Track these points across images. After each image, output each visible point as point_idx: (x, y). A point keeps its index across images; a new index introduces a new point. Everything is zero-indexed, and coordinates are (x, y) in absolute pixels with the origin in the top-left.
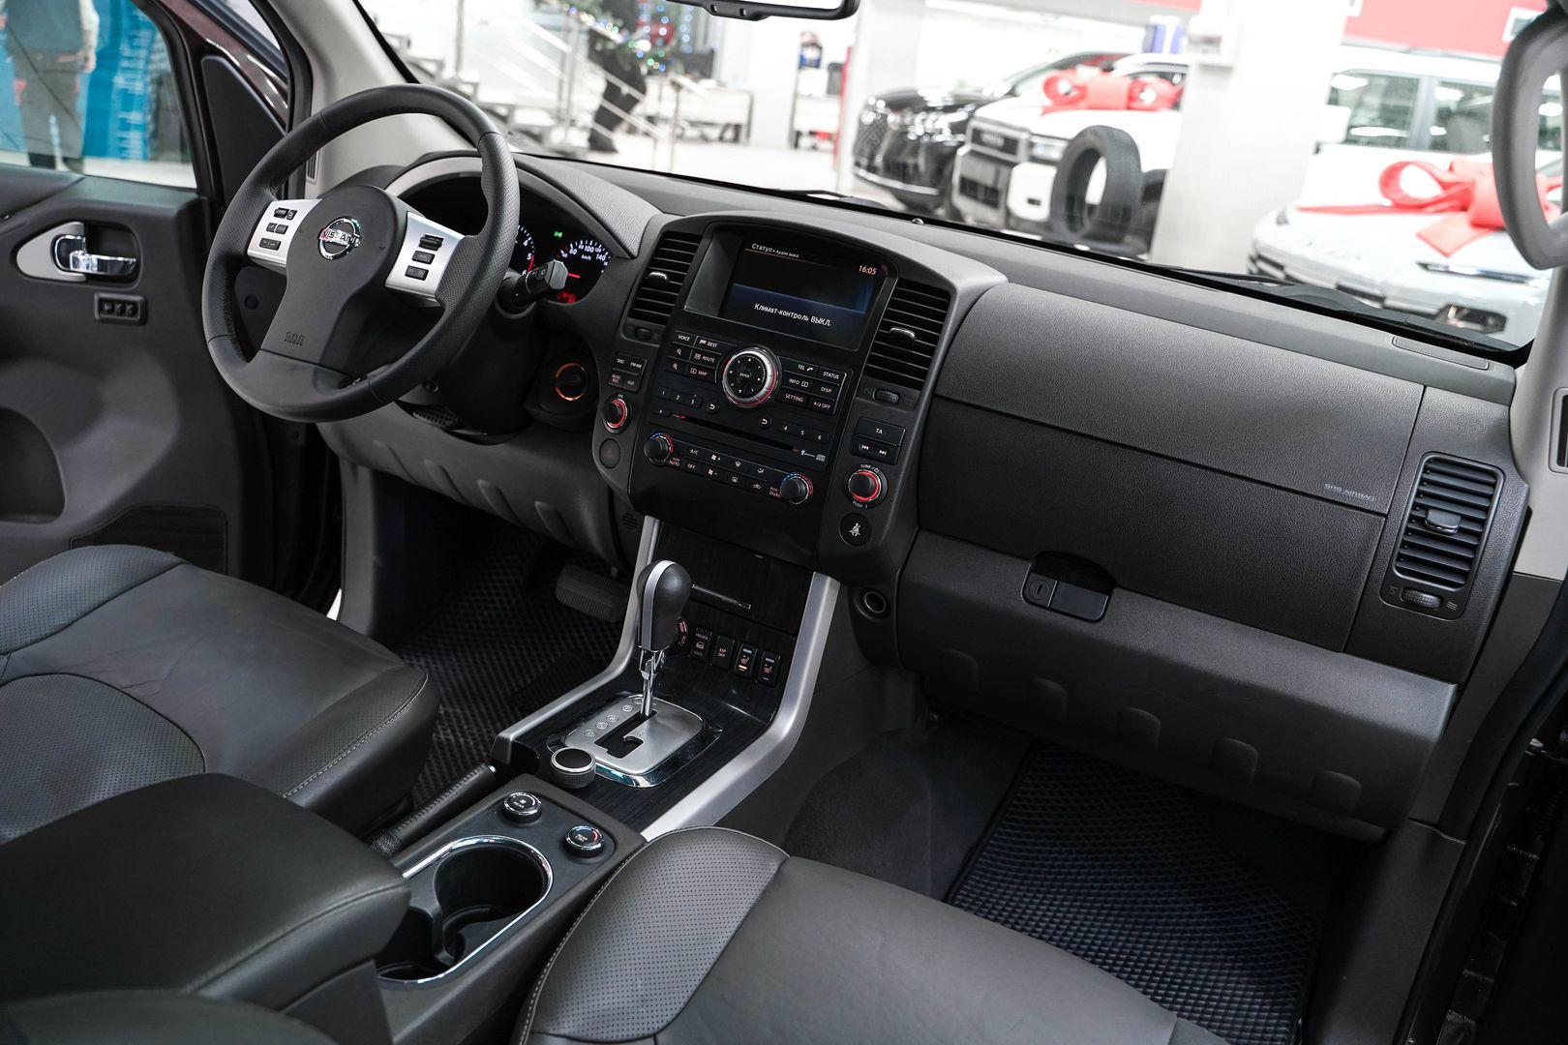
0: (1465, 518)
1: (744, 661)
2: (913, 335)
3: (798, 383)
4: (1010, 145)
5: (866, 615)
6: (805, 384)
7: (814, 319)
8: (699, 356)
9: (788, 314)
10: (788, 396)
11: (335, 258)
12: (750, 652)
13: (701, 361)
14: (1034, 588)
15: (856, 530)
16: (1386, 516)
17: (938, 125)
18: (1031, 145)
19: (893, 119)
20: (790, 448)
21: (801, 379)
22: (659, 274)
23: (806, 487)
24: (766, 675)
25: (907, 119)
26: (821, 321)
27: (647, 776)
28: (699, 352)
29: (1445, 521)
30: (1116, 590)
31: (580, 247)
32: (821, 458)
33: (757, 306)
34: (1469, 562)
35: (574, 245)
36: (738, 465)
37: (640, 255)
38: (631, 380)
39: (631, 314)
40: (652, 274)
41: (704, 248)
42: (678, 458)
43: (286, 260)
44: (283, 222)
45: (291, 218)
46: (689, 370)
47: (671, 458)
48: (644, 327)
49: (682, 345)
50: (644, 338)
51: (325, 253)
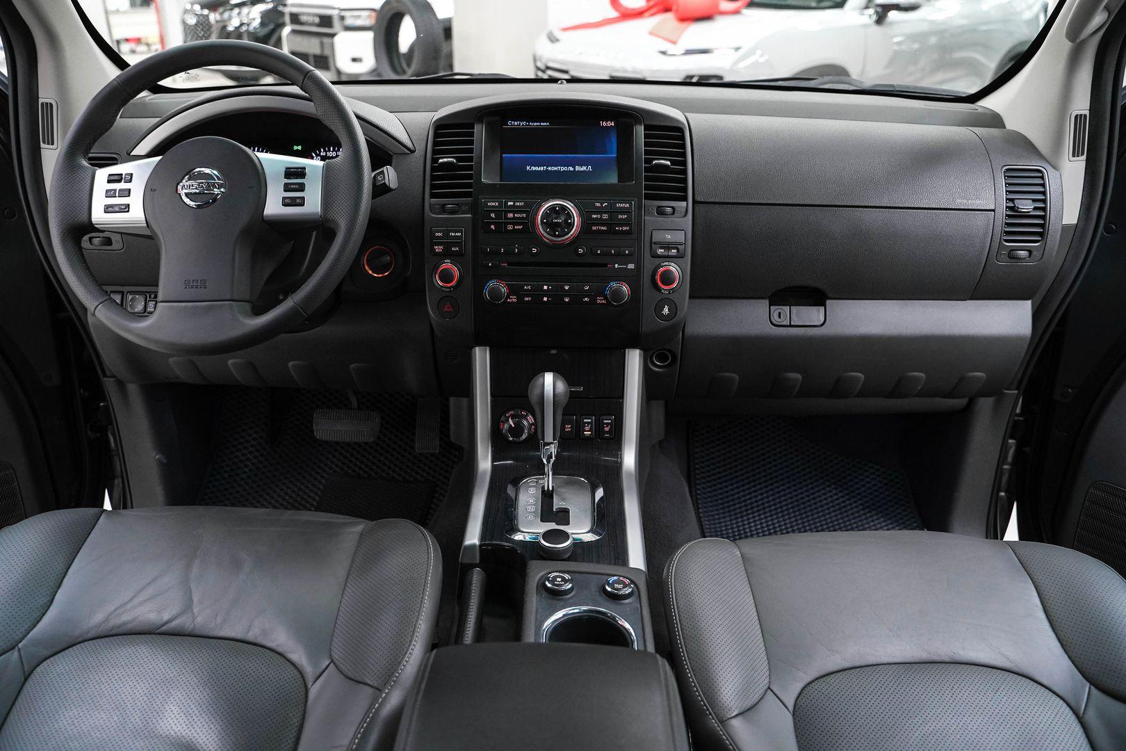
0: (1034, 200)
1: (587, 428)
2: (669, 163)
3: (599, 216)
4: (326, 21)
5: (657, 369)
6: (605, 216)
7: (577, 168)
8: (512, 215)
9: (555, 169)
10: (594, 228)
11: (199, 206)
12: (590, 421)
13: (514, 218)
14: (775, 316)
15: (666, 310)
16: (994, 210)
17: (251, 16)
18: (342, 18)
19: (213, 17)
20: (605, 265)
21: (601, 213)
22: (445, 160)
23: (625, 289)
24: (607, 432)
25: (226, 15)
26: (584, 168)
27: (591, 531)
28: (510, 212)
29: (1026, 206)
30: (828, 302)
31: (322, 154)
32: (631, 266)
33: (528, 168)
34: (1042, 226)
35: (316, 153)
36: (567, 288)
37: (417, 149)
38: (455, 247)
39: (433, 196)
40: (441, 161)
41: (480, 132)
42: (514, 295)
43: (144, 219)
44: (123, 185)
45: (130, 181)
46: (506, 227)
47: (508, 297)
48: (450, 203)
49: (493, 210)
50: (453, 212)
51: (192, 204)
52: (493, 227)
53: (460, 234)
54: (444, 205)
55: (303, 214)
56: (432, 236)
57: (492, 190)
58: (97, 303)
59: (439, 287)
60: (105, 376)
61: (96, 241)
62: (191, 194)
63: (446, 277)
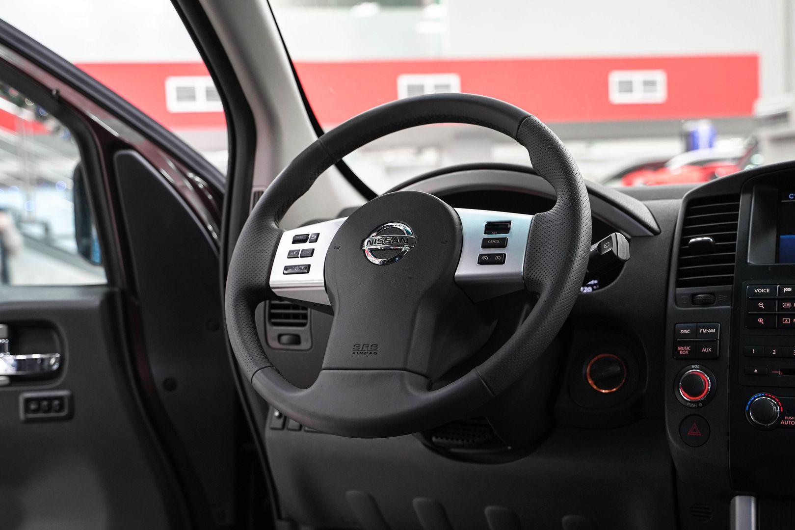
8: (789, 304)
11: (384, 264)
13: (793, 309)
22: (701, 239)
28: (787, 300)
37: (662, 230)
38: (706, 347)
39: (679, 284)
40: (692, 240)
41: (747, 206)
42: (792, 416)
43: (323, 282)
44: (307, 246)
45: (316, 241)
46: (780, 321)
47: (782, 417)
48: (701, 292)
49: (762, 298)
50: (705, 303)
51: (377, 261)
52: (761, 320)
53: (713, 331)
54: (694, 295)
55: (503, 275)
56: (676, 333)
57: (763, 274)
58: (256, 369)
59: (683, 402)
60: (280, 518)
61: (284, 339)
62: (376, 249)
63: (693, 387)
